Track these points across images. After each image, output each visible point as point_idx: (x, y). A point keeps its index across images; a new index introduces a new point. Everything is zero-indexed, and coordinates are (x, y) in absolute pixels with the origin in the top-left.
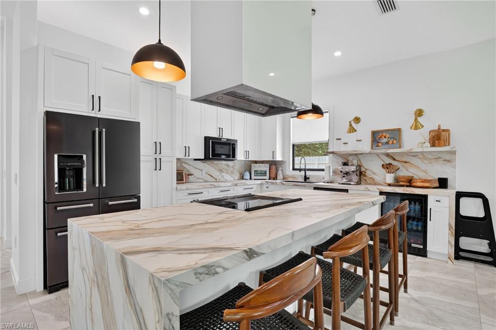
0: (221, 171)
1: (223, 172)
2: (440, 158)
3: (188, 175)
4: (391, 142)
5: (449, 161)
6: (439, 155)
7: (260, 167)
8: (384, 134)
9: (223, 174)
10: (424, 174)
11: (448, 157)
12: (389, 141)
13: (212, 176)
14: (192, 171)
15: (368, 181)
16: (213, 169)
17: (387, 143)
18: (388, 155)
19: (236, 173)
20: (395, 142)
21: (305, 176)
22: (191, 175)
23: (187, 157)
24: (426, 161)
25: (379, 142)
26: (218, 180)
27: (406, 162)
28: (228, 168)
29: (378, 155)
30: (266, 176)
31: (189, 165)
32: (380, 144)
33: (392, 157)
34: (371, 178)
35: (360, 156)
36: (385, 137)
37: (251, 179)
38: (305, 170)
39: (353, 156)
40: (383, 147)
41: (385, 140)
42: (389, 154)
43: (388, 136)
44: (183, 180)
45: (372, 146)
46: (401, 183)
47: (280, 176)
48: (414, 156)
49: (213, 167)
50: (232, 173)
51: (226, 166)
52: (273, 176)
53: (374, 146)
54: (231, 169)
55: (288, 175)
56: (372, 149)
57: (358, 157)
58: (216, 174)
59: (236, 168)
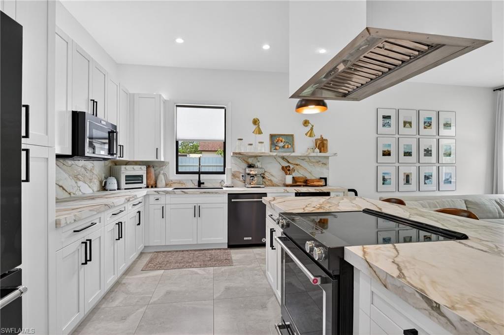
0: (76, 178)
1: (80, 180)
2: (320, 161)
4: (286, 146)
5: (325, 164)
6: (320, 159)
7: (135, 170)
8: (281, 139)
9: (80, 183)
10: (309, 174)
11: (324, 161)
12: (285, 145)
13: (64, 189)
15: (267, 183)
16: (66, 176)
17: (283, 147)
18: (283, 158)
19: (95, 181)
20: (290, 146)
21: (199, 181)
24: (310, 164)
25: (276, 146)
26: (72, 195)
27: (297, 165)
28: (85, 172)
29: (275, 157)
30: (142, 183)
32: (278, 148)
33: (287, 160)
34: (269, 180)
35: (259, 158)
36: (281, 141)
37: (118, 189)
38: (199, 173)
39: (253, 158)
40: (280, 150)
41: (281, 144)
42: (285, 157)
43: (283, 140)
45: (271, 149)
46: (298, 184)
47: (162, 181)
48: (303, 160)
49: (64, 171)
50: (91, 180)
51: (83, 170)
52: (152, 182)
53: (273, 149)
54: (89, 175)
55: (172, 181)
56: (271, 151)
57: (257, 159)
58: (69, 184)
59: (95, 172)
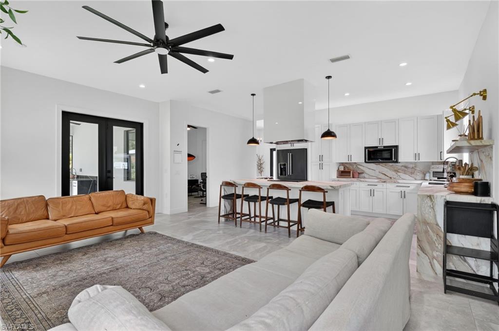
0: (397, 171)
3: (359, 173)
7: (438, 168)
9: (399, 174)
13: (385, 175)
14: (367, 171)
16: (388, 170)
19: (418, 174)
22: (363, 173)
23: (350, 162)
26: (392, 178)
28: (406, 169)
31: (363, 166)
44: (350, 176)
50: (412, 173)
51: (403, 168)
54: (410, 170)
58: (390, 173)
